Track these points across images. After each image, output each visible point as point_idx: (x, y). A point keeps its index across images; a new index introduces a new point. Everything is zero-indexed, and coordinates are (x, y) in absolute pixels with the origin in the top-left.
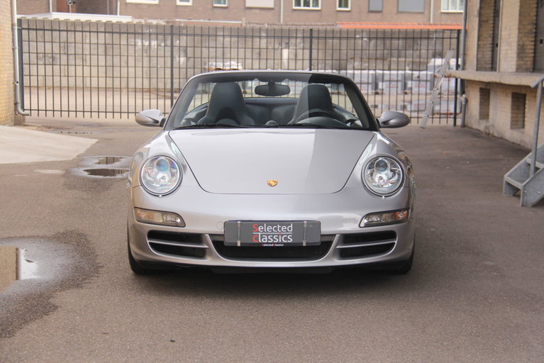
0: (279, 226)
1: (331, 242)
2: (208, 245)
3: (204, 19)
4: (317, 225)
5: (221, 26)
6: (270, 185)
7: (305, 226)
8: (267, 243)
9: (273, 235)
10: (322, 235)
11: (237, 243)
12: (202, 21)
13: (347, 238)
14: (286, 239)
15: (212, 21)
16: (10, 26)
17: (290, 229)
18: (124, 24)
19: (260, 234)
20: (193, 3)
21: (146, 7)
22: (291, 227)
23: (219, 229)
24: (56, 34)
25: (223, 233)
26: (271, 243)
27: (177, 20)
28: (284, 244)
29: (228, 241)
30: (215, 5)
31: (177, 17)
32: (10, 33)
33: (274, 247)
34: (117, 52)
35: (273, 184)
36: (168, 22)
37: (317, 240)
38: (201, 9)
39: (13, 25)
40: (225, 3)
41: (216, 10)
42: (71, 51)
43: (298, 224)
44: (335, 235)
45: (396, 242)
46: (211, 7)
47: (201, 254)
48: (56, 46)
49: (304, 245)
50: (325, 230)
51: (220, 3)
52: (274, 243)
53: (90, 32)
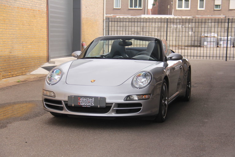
0: (88, 99)
1: (111, 106)
2: (63, 105)
3: (209, 15)
4: (104, 99)
5: (214, 18)
6: (92, 82)
7: (99, 99)
8: (84, 106)
9: (86, 102)
10: (107, 104)
11: (72, 105)
12: (208, 16)
13: (119, 105)
14: (91, 104)
15: (213, 16)
16: (103, 20)
17: (93, 100)
18: (163, 19)
19: (81, 101)
20: (205, 8)
21: (184, 11)
22: (93, 99)
23: (66, 99)
24: (139, 23)
25: (67, 101)
26: (85, 106)
27: (197, 16)
28: (91, 106)
29: (69, 104)
30: (215, 9)
31: (198, 15)
32: (102, 23)
33: (87, 107)
34: (162, 30)
35: (93, 81)
36: (193, 17)
37: (104, 105)
38: (208, 11)
39: (104, 20)
40: (220, 8)
41: (215, 11)
42: (145, 30)
43: (96, 98)
44: (113, 103)
45: (142, 108)
46: (213, 10)
47: (61, 109)
48: (139, 28)
49: (99, 107)
50: (108, 101)
51: (218, 8)
52: (87, 106)
53: (149, 22)
